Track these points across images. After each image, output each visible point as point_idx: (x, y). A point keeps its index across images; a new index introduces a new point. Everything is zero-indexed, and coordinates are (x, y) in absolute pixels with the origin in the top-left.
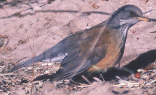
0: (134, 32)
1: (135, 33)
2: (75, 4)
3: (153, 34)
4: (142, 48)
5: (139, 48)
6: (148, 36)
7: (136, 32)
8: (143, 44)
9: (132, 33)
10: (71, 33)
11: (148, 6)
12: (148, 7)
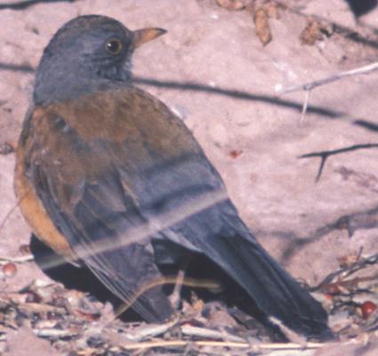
0: (234, 154)
1: (240, 157)
2: (8, 43)
3: (305, 165)
4: (276, 214)
5: (267, 211)
6: (291, 171)
7: (243, 155)
8: (278, 200)
9: (229, 158)
10: (9, 148)
11: (275, 60)
12: (275, 64)
